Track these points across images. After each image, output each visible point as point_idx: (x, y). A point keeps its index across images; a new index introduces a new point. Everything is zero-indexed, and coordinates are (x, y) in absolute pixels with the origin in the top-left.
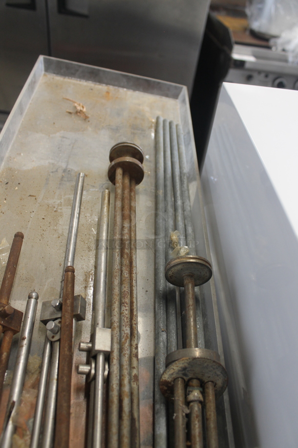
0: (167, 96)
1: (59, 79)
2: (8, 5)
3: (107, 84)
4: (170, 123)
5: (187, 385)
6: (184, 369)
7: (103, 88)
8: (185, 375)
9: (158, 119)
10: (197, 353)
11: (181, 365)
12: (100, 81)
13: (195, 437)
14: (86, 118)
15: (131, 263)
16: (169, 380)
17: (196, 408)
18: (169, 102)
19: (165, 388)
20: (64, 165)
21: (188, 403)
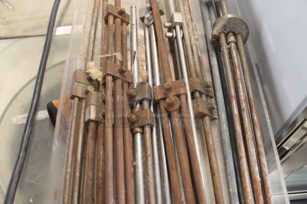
5: (226, 36)
6: (225, 26)
8: (225, 30)
10: (230, 16)
11: (223, 24)
13: (234, 57)
16: (217, 34)
17: (233, 45)
19: (215, 40)
21: (228, 44)
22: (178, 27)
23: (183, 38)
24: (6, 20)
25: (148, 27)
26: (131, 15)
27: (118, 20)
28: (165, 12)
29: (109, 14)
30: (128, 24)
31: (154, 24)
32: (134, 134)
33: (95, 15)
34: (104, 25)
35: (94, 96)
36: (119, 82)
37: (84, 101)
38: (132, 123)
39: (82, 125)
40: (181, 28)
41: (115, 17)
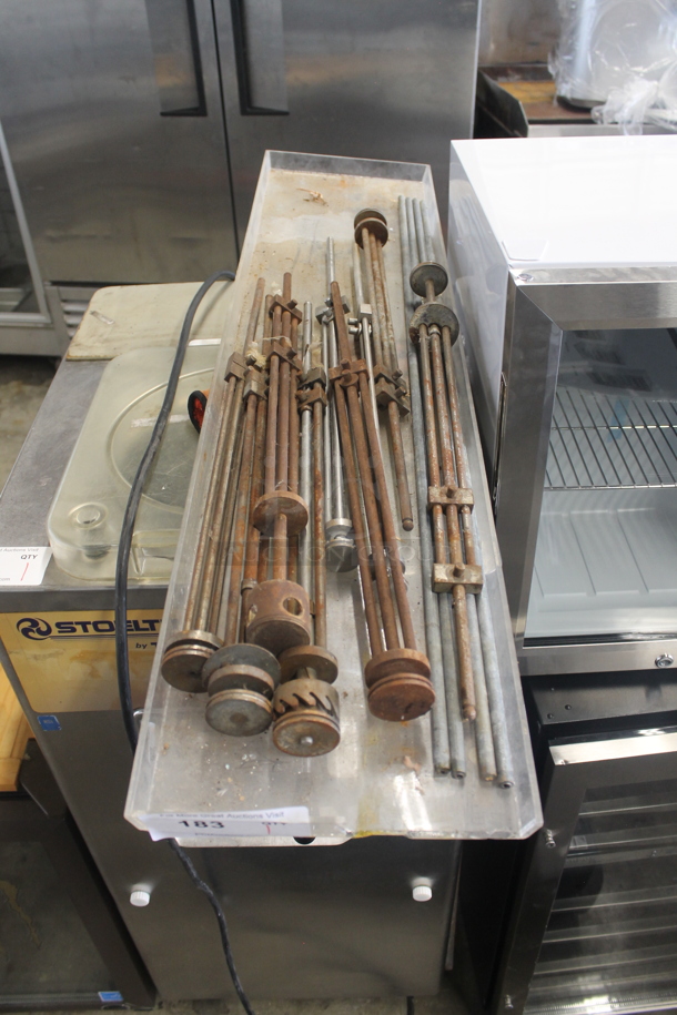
0: (409, 179)
1: (288, 173)
2: (163, 114)
3: (340, 173)
4: (414, 202)
5: (427, 327)
6: (425, 315)
7: (336, 177)
8: (426, 320)
9: (399, 199)
11: (422, 312)
12: (333, 171)
14: (324, 204)
15: (383, 287)
16: (416, 325)
17: (436, 336)
18: (412, 185)
19: (413, 331)
20: (312, 239)
21: (429, 334)
22: (365, 321)
23: (371, 336)
24: (105, 337)
25: (327, 324)
26: (305, 312)
27: (287, 314)
28: (351, 309)
29: (276, 304)
30: (300, 321)
31: (334, 319)
32: (300, 413)
33: (256, 309)
34: (268, 319)
35: (255, 374)
36: (286, 366)
37: (242, 382)
38: (300, 401)
39: (239, 401)
40: (370, 323)
41: (284, 310)
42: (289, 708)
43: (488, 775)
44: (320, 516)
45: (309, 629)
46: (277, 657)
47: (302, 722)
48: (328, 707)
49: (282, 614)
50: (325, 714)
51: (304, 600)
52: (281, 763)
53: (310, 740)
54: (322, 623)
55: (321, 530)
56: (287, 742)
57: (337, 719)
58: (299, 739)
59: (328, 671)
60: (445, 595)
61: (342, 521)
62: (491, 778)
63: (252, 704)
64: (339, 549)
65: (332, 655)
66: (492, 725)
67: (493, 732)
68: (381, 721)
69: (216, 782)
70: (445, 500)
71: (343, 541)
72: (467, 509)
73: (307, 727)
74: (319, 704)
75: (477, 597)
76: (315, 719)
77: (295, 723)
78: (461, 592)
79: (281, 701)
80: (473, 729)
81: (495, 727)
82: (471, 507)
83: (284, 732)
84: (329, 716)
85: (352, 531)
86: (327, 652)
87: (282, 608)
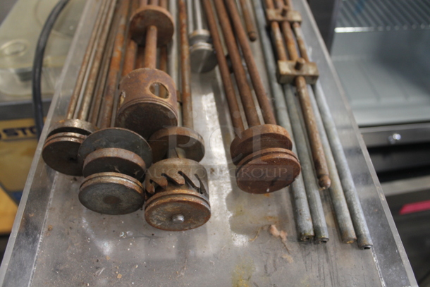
42: (159, 188)
43: (349, 240)
44: (184, 29)
45: (177, 112)
46: (148, 140)
47: (171, 202)
48: (197, 184)
49: (148, 97)
50: (194, 193)
51: (171, 86)
52: (157, 237)
53: (181, 218)
54: (188, 108)
55: (185, 38)
56: (159, 221)
57: (207, 196)
58: (171, 217)
59: (196, 151)
60: (288, 86)
61: (202, 32)
62: (352, 241)
63: (121, 186)
64: (201, 51)
65: (199, 135)
66: (345, 191)
67: (346, 198)
68: (246, 194)
69: (95, 260)
70: (280, 18)
71: (204, 46)
72: (296, 25)
73: (176, 207)
74: (188, 183)
75: (313, 87)
76: (185, 199)
77: (165, 204)
78: (302, 82)
79: (151, 181)
80: (329, 196)
81: (347, 193)
82: (300, 23)
83: (154, 212)
84: (199, 195)
85: (211, 40)
86: (194, 132)
87: (149, 92)
